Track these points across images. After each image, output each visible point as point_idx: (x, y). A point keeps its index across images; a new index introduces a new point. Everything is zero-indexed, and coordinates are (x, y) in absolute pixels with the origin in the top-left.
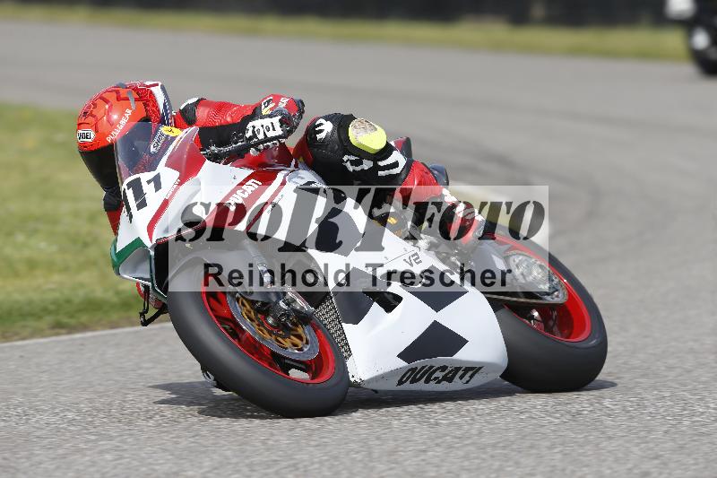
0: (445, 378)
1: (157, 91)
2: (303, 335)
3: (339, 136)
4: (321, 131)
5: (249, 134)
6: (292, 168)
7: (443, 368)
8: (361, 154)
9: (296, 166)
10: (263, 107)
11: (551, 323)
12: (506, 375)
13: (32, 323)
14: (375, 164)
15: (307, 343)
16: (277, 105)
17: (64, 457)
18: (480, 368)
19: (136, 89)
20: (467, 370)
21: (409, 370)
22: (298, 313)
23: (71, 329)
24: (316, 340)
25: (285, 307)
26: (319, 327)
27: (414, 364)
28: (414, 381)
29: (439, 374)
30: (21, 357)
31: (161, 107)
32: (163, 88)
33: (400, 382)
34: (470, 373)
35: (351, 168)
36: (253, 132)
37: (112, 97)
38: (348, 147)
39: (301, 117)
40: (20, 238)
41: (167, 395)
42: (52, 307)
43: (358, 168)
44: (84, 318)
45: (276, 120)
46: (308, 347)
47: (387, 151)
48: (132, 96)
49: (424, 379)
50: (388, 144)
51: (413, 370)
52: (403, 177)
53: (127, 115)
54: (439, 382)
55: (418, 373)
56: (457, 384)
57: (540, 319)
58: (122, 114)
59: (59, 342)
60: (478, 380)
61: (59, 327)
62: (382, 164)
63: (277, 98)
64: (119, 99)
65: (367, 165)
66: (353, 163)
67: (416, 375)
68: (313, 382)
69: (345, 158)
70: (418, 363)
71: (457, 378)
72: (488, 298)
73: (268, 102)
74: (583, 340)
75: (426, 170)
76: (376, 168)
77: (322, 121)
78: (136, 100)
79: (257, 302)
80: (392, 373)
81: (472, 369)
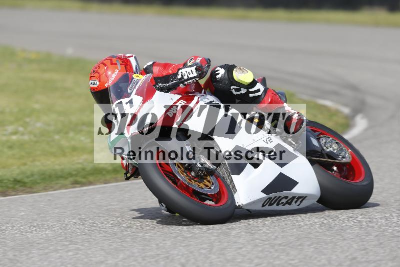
0: (287, 203)
1: (132, 60)
2: (211, 181)
3: (228, 76)
4: (218, 74)
5: (179, 77)
6: (202, 94)
7: (286, 197)
8: (240, 85)
9: (205, 93)
10: (188, 62)
12: (320, 201)
13: (62, 182)
14: (248, 91)
15: (213, 184)
17: (46, 254)
18: (306, 197)
20: (299, 198)
21: (268, 199)
22: (207, 169)
23: (83, 184)
24: (217, 183)
25: (200, 166)
26: (219, 177)
27: (270, 196)
28: (271, 205)
29: (284, 201)
30: (49, 200)
31: (134, 68)
32: (135, 58)
33: (263, 206)
34: (301, 200)
35: (235, 93)
36: (182, 75)
37: (108, 63)
38: (233, 82)
39: (208, 67)
40: (71, 134)
41: (137, 214)
42: (74, 173)
43: (239, 93)
44: (91, 178)
47: (254, 83)
48: (119, 62)
49: (276, 203)
50: (254, 80)
51: (270, 199)
53: (116, 73)
54: (284, 205)
55: (273, 200)
56: (294, 206)
57: (337, 171)
58: (113, 72)
59: (73, 191)
60: (305, 204)
61: (76, 183)
62: (251, 90)
63: (196, 58)
64: (112, 64)
65: (243, 91)
66: (236, 90)
67: (271, 202)
68: (216, 205)
69: (232, 87)
70: (272, 195)
71: (293, 203)
72: (308, 159)
73: (191, 59)
75: (275, 93)
76: (248, 93)
77: (218, 68)
78: (121, 64)
79: (185, 164)
80: (259, 200)
81: (302, 197)
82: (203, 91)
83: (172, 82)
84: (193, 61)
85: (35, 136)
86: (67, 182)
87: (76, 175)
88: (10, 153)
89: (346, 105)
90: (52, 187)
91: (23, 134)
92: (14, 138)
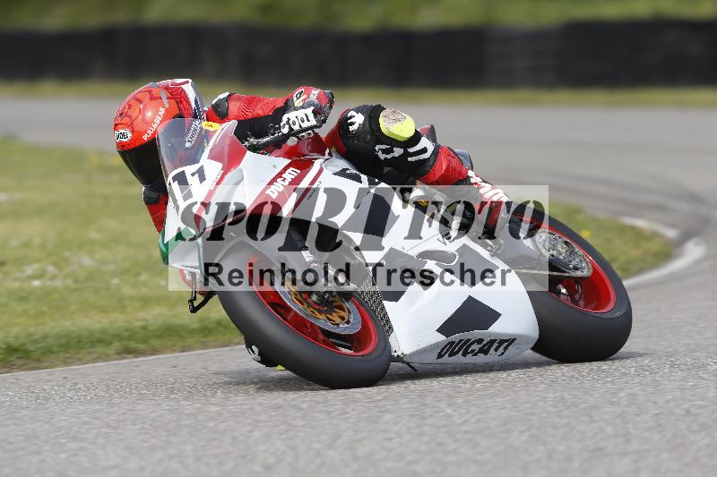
0: (481, 351)
1: (188, 89)
3: (371, 127)
4: (352, 124)
6: (327, 156)
7: (480, 341)
8: (392, 142)
9: (330, 154)
10: (295, 99)
11: (577, 297)
13: (100, 349)
14: (405, 151)
16: (308, 96)
18: (514, 340)
19: (166, 88)
20: (502, 342)
21: (447, 344)
27: (452, 338)
28: (452, 354)
29: (476, 347)
31: (194, 105)
33: (440, 356)
34: (505, 344)
35: (382, 156)
37: (145, 97)
38: (379, 138)
39: (331, 107)
43: (389, 156)
45: (309, 111)
47: (416, 138)
48: (164, 95)
49: (461, 352)
50: (416, 132)
51: (452, 343)
52: (431, 162)
53: (161, 114)
54: (475, 355)
55: (456, 346)
56: (493, 357)
58: (156, 113)
61: (128, 352)
62: (411, 150)
63: (307, 91)
64: (152, 98)
65: (398, 152)
66: (384, 151)
67: (454, 349)
69: (377, 148)
70: (456, 337)
71: (492, 351)
73: (300, 94)
74: (610, 311)
75: (453, 155)
76: (407, 154)
78: (169, 98)
81: (507, 341)
82: (327, 151)
83: (273, 134)
84: (304, 97)
85: (76, 281)
86: (111, 350)
87: (129, 338)
88: (20, 308)
89: (672, 226)
90: (80, 360)
91: (54, 278)
92: (36, 283)
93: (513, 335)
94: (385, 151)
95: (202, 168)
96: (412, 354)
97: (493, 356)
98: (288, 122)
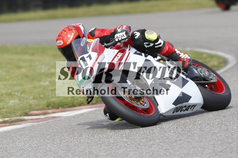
0: (186, 110)
1: (81, 27)
3: (142, 37)
4: (136, 36)
6: (129, 48)
7: (185, 106)
8: (150, 41)
10: (118, 29)
12: (203, 107)
14: (154, 44)
15: (146, 103)
16: (122, 28)
18: (196, 105)
19: (74, 26)
20: (192, 106)
29: (184, 108)
31: (83, 32)
32: (82, 25)
33: (173, 112)
34: (193, 107)
37: (67, 30)
38: (145, 40)
39: (130, 31)
43: (149, 46)
45: (124, 33)
46: (146, 104)
47: (157, 40)
48: (73, 29)
49: (180, 110)
51: (177, 108)
52: (163, 47)
53: (73, 35)
54: (184, 111)
58: (71, 35)
60: (195, 109)
62: (156, 44)
63: (122, 26)
64: (69, 30)
65: (152, 45)
67: (178, 110)
70: (178, 106)
71: (189, 109)
72: (195, 83)
74: (224, 93)
76: (155, 45)
77: (136, 32)
78: (75, 30)
81: (194, 105)
83: (112, 42)
84: (121, 28)
93: (196, 103)
94: (147, 45)
95: (90, 55)
96: (165, 113)
97: (190, 111)
98: (117, 37)
